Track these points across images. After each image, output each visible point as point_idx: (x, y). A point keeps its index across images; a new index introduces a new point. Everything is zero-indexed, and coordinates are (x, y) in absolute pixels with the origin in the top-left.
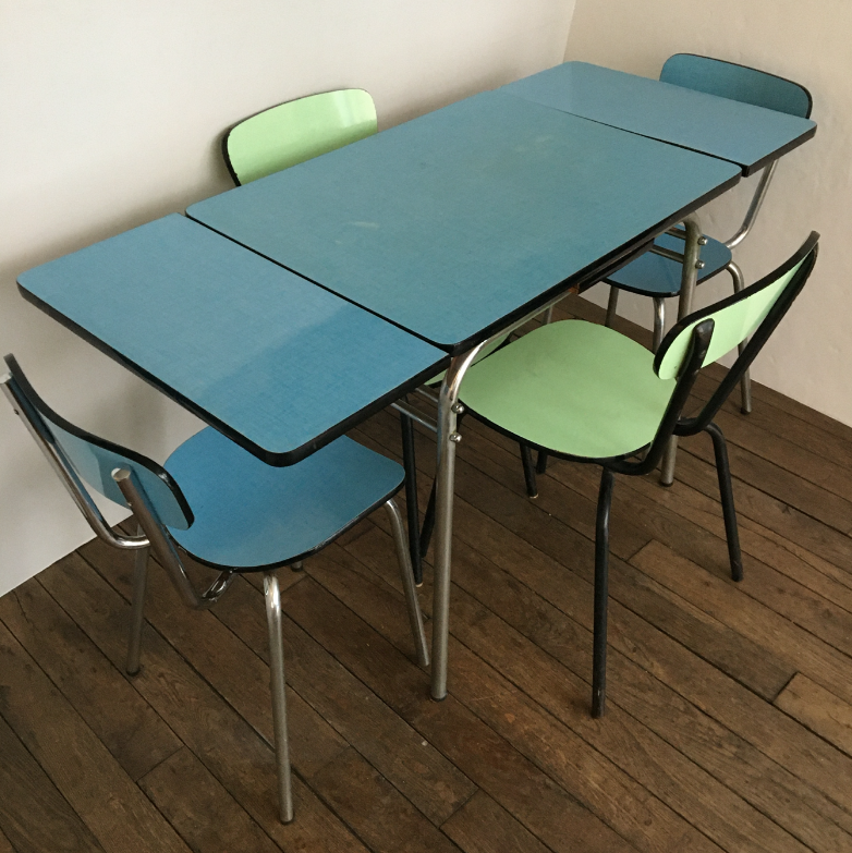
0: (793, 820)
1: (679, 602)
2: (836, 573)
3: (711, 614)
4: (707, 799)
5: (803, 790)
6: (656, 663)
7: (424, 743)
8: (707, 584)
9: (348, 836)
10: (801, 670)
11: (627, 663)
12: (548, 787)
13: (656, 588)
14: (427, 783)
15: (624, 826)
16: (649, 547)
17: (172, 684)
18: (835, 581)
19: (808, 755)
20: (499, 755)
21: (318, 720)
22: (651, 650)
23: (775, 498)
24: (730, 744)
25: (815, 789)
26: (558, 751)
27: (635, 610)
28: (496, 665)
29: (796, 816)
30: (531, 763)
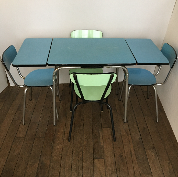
0: (74, 173)
1: (101, 137)
2: (133, 152)
3: (103, 142)
4: (67, 161)
5: (81, 172)
6: (86, 142)
7: (46, 128)
8: (109, 138)
9: (26, 131)
10: (105, 159)
11: (82, 139)
12: (52, 143)
13: (101, 134)
14: (40, 132)
15: (53, 155)
16: (108, 128)
17: (32, 104)
18: (131, 153)
19: (88, 168)
20: (52, 136)
21: (39, 118)
22: (88, 140)
23: (141, 136)
24: (80, 158)
25: (82, 173)
26: (59, 141)
27: (93, 134)
28: (66, 127)
29: (75, 173)
30: (53, 140)
